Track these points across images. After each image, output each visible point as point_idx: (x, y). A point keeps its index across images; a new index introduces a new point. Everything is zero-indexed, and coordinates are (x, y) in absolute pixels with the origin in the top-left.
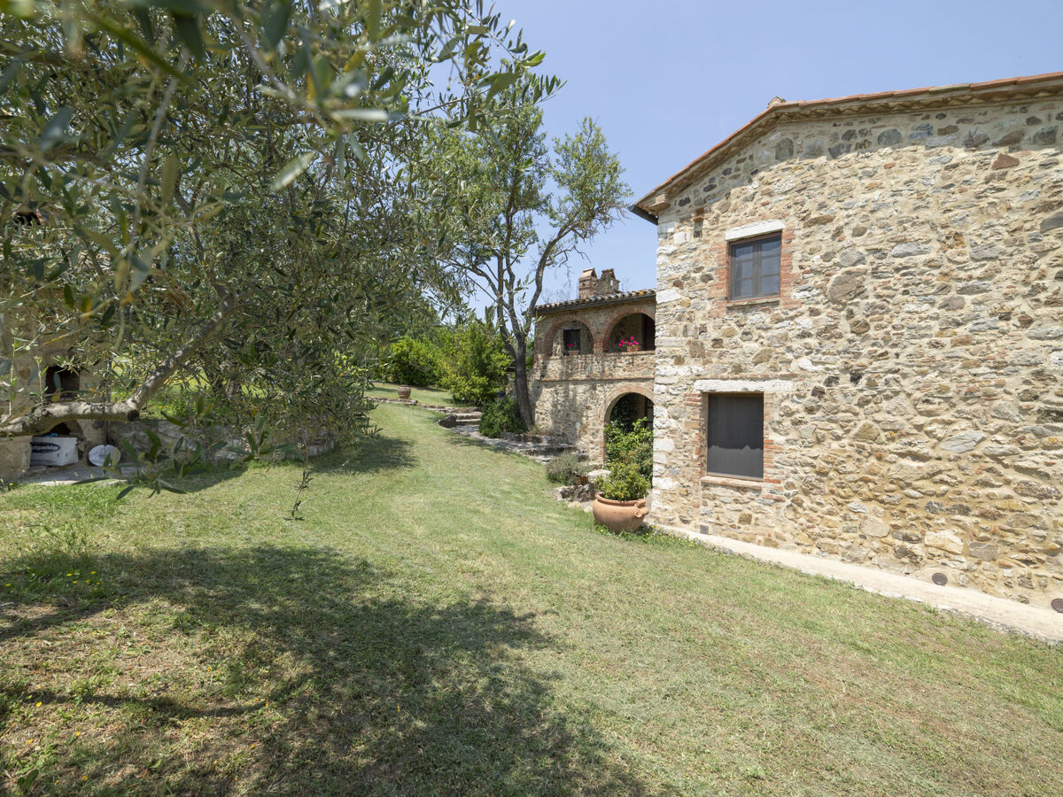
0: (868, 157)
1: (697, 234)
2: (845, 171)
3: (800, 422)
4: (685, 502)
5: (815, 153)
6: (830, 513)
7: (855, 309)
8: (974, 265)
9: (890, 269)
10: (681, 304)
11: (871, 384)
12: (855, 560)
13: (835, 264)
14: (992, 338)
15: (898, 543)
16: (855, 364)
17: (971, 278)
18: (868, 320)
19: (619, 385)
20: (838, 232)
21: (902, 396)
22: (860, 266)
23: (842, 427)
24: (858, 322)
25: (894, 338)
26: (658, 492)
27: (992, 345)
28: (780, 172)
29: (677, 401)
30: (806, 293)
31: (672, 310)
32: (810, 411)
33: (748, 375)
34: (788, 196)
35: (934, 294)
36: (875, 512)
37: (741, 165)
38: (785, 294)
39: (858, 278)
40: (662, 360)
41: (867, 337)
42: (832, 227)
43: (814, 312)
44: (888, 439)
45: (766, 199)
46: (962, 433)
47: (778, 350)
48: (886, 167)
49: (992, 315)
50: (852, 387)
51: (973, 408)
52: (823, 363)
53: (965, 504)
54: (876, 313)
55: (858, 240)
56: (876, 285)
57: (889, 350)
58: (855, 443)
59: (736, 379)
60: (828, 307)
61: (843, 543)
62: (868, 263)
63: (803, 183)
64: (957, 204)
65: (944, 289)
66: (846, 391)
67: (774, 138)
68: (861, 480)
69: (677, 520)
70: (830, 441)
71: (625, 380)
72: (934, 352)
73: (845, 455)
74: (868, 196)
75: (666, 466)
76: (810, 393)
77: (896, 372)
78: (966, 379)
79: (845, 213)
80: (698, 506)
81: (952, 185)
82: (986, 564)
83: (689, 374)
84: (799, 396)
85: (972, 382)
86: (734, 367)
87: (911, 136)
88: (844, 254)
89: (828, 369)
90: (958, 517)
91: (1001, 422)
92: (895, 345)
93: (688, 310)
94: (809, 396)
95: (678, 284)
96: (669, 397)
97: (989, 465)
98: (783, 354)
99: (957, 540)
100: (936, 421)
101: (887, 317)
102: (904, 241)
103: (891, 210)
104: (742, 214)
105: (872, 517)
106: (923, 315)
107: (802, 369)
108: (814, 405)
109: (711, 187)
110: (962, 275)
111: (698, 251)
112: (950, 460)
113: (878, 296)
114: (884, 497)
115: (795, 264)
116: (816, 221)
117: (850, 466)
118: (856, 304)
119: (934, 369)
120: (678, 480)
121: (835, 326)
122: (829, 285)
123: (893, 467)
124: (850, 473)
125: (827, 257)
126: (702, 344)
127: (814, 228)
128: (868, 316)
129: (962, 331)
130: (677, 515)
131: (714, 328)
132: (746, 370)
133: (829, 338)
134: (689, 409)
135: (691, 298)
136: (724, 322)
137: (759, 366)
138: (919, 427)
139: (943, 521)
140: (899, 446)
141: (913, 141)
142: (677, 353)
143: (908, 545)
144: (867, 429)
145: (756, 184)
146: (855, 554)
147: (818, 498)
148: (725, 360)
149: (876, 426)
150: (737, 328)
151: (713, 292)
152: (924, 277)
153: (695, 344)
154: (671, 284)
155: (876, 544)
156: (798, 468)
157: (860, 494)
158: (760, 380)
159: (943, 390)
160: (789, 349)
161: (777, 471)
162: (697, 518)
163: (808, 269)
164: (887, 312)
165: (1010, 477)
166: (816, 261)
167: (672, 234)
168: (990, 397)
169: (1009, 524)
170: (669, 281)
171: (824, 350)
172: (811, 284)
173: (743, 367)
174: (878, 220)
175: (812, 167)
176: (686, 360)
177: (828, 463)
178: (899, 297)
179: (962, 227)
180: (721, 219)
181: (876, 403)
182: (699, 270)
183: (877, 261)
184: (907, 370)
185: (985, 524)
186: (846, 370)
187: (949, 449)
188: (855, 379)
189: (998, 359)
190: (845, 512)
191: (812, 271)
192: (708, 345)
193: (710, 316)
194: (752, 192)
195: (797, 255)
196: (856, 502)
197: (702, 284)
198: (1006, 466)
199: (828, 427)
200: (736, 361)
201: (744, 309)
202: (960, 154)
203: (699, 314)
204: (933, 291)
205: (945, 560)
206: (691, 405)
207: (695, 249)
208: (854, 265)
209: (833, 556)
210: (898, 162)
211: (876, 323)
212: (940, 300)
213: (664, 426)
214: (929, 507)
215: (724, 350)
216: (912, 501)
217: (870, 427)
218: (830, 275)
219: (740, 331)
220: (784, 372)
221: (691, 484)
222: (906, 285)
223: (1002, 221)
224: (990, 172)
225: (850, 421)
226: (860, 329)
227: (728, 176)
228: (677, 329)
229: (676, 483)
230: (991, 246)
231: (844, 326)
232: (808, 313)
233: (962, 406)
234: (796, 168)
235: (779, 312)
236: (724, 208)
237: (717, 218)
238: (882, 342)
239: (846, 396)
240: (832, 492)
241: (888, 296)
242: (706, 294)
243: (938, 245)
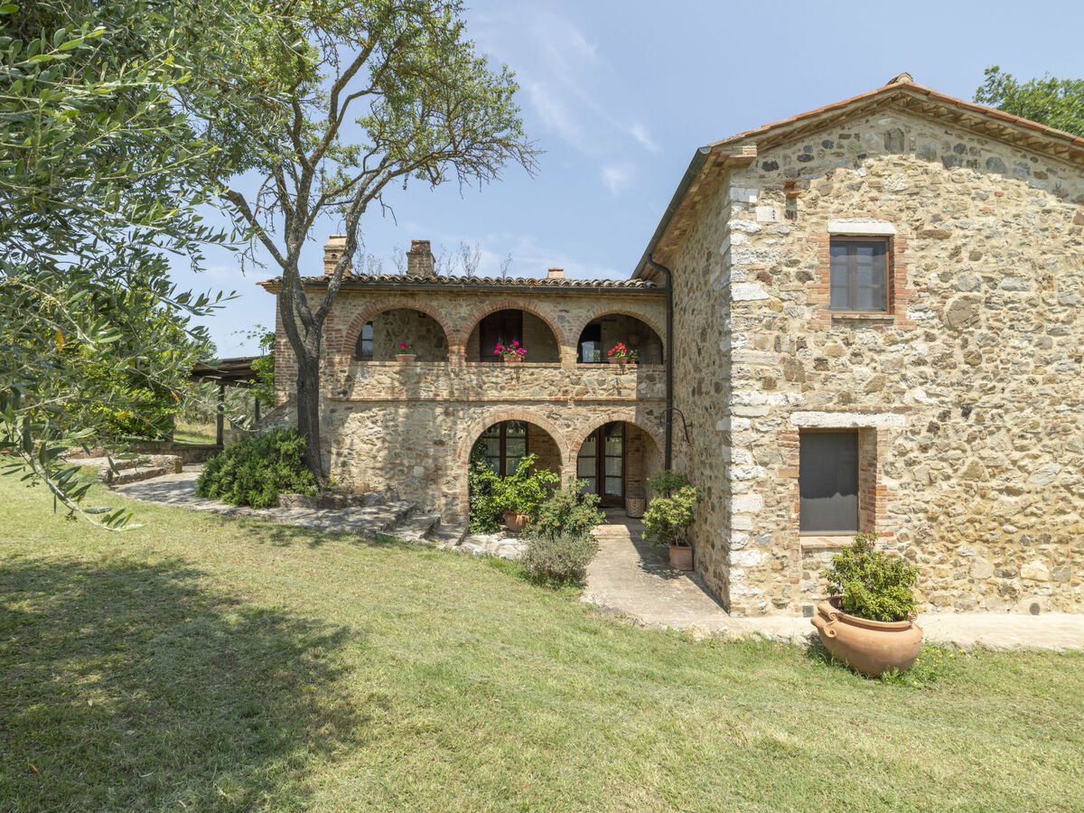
0: (979, 178)
1: (790, 215)
2: (958, 186)
3: (914, 462)
4: (780, 578)
5: (929, 156)
6: (942, 562)
7: (970, 339)
8: (1059, 309)
9: (1001, 301)
10: (769, 306)
11: (980, 420)
12: (968, 608)
13: (953, 287)
14: (1070, 378)
15: (1000, 581)
16: (967, 397)
17: (1057, 320)
18: (981, 351)
19: (493, 409)
20: (956, 252)
21: (1003, 431)
22: (975, 293)
23: (952, 465)
24: (972, 353)
25: (1002, 372)
26: (741, 572)
27: (1070, 384)
28: (891, 166)
29: (766, 440)
30: (922, 314)
31: (757, 313)
32: (924, 449)
33: (859, 406)
34: (899, 197)
35: (1032, 332)
36: (981, 553)
37: (845, 142)
38: (900, 312)
39: (974, 306)
40: (743, 382)
41: (980, 370)
42: (949, 245)
43: (930, 338)
44: (991, 476)
45: (874, 193)
46: (1046, 466)
47: (892, 378)
48: (996, 194)
49: (1070, 357)
50: (962, 423)
51: (1054, 442)
52: (938, 396)
53: (1048, 533)
54: (989, 345)
55: (975, 264)
56: (989, 315)
57: (996, 384)
58: (963, 482)
59: (843, 411)
60: (943, 333)
61: (955, 592)
62: (983, 291)
63: (916, 187)
64: (1050, 248)
65: (1040, 327)
66: (958, 427)
67: (884, 122)
68: (968, 521)
69: (770, 607)
70: (941, 482)
71: (506, 402)
72: (1031, 388)
73: (955, 496)
74: (984, 220)
75: (751, 534)
76: (925, 428)
77: (1001, 407)
78: (1051, 415)
79: (962, 233)
80: (797, 582)
81: (1046, 229)
82: (1065, 586)
83: (783, 403)
84: (914, 433)
85: (1056, 418)
86: (841, 395)
87: (1015, 170)
88: (962, 277)
89: (942, 402)
90: (1043, 546)
91: (1071, 455)
92: (1002, 380)
93: (781, 315)
94: (924, 433)
95: (763, 277)
96: (755, 436)
97: (1063, 495)
98: (898, 383)
99: (1044, 567)
100: (1027, 456)
101: (996, 349)
102: (1010, 275)
103: (1003, 240)
104: (847, 204)
105: (979, 559)
106: (1024, 352)
107: (917, 401)
108: (929, 442)
109: (808, 158)
110: (1052, 317)
111: (790, 239)
112: (1037, 493)
113: (990, 328)
114: (988, 536)
115: (910, 279)
116: (930, 234)
117: (959, 508)
118: (971, 333)
119: (1029, 405)
120: (767, 550)
121: (950, 355)
122: (946, 308)
123: (995, 504)
124: (959, 515)
125: (944, 277)
126: (801, 364)
127: (929, 241)
128: (980, 347)
129: (1050, 369)
130: (769, 599)
131: (816, 343)
132: (855, 401)
133: (944, 368)
134: (784, 451)
135: (783, 300)
136: (828, 337)
137: (871, 395)
138: (1014, 463)
139: (1033, 552)
140: (1000, 482)
141: (1017, 175)
142: (767, 374)
143: (1008, 581)
144: (974, 466)
145: (863, 172)
146: (966, 602)
147: (931, 547)
148: (830, 386)
149: (981, 463)
150: (844, 347)
151: (814, 296)
152: (1025, 314)
153: (792, 363)
154: (752, 276)
155: (984, 587)
156: (912, 515)
157: (967, 536)
158: (871, 412)
159: (1035, 425)
160: (904, 378)
161: (890, 522)
162: (796, 598)
163: (924, 286)
164: (997, 345)
165: (1076, 504)
166: (932, 279)
167: (754, 205)
168: (1066, 432)
169: (1078, 546)
170: (751, 271)
171: (939, 381)
172: (927, 304)
173: (853, 396)
174: (993, 247)
175: (926, 172)
176: (779, 384)
177: (939, 506)
178: (1007, 331)
179: (1053, 271)
180: (821, 203)
181: (981, 439)
182: (794, 263)
183: (991, 291)
184: (1009, 405)
185: (1062, 549)
186: (958, 404)
187: (1037, 482)
188: (966, 414)
189: (1074, 398)
190: (954, 558)
191: (928, 290)
192: (809, 366)
193: (810, 327)
194: (859, 180)
195: (912, 269)
196: (964, 546)
197: (797, 283)
198: (1073, 494)
199: (939, 467)
200: (845, 388)
201: (853, 323)
202: (1052, 202)
203: (794, 324)
204: (1032, 328)
205: (1036, 590)
206: (788, 446)
207: (787, 235)
208: (971, 291)
209: (947, 609)
210: (1005, 192)
211: (987, 356)
212: (1036, 338)
213: (749, 476)
214: (1023, 541)
215: (830, 373)
216: (1010, 537)
217: (977, 464)
218: (946, 298)
219: (849, 351)
220: (897, 404)
221: (788, 553)
222: (1011, 320)
223: (1079, 273)
224: (1072, 225)
225: (959, 459)
226: (973, 360)
227: (828, 151)
228: (766, 340)
229: (766, 554)
230: (1071, 294)
231: (959, 356)
232: (923, 337)
233: (1046, 441)
234: (909, 167)
235: (894, 332)
236: (826, 190)
237: (814, 201)
238: (992, 376)
239: (957, 431)
240: (942, 538)
241: (999, 329)
242: (803, 298)
243: (1035, 285)
